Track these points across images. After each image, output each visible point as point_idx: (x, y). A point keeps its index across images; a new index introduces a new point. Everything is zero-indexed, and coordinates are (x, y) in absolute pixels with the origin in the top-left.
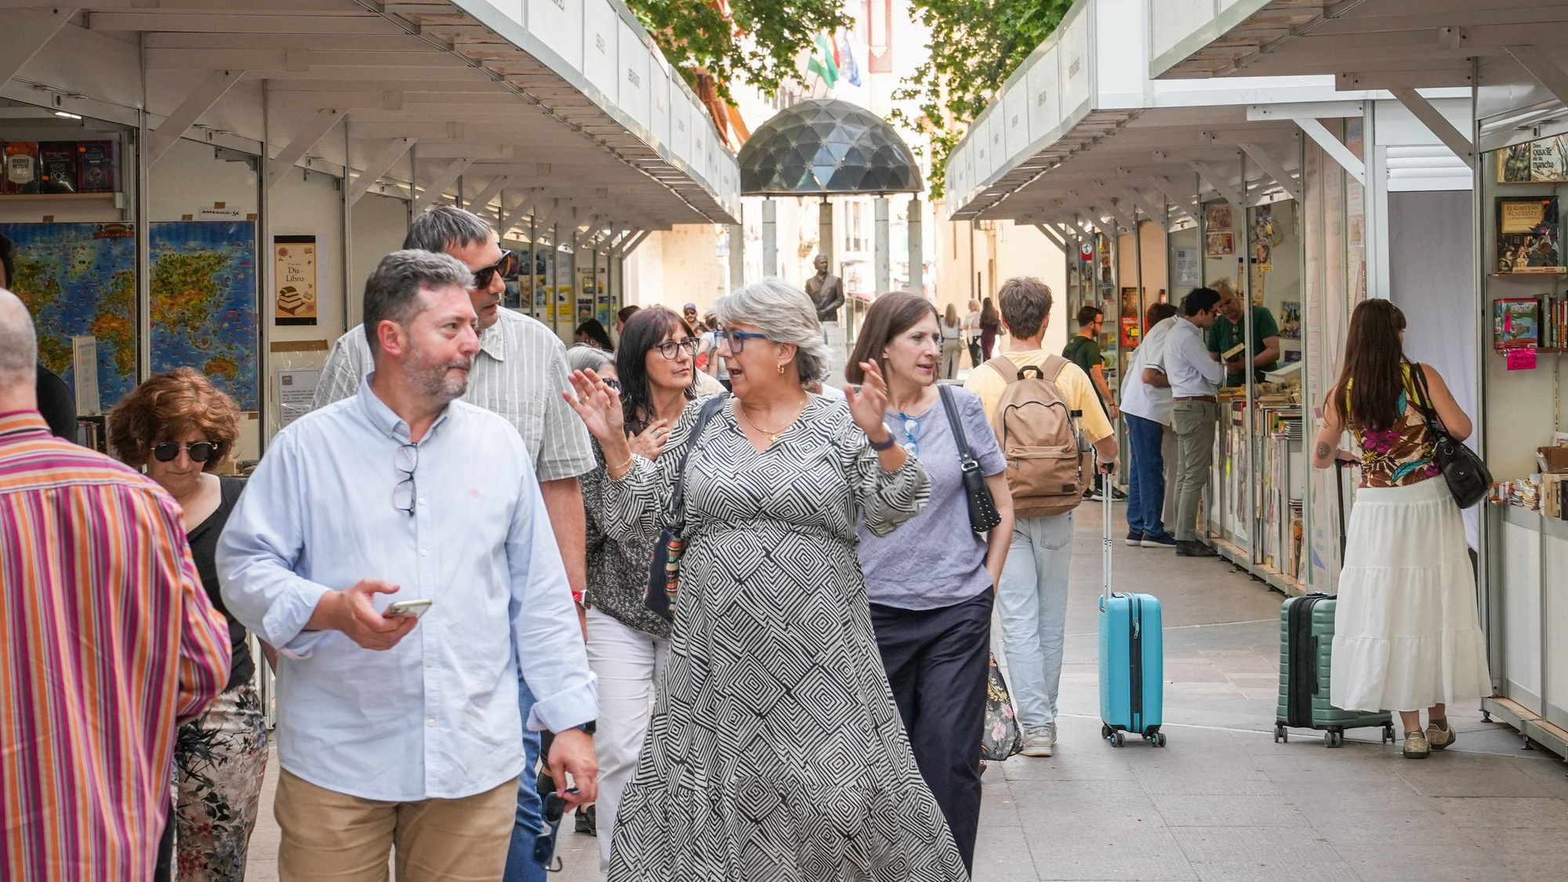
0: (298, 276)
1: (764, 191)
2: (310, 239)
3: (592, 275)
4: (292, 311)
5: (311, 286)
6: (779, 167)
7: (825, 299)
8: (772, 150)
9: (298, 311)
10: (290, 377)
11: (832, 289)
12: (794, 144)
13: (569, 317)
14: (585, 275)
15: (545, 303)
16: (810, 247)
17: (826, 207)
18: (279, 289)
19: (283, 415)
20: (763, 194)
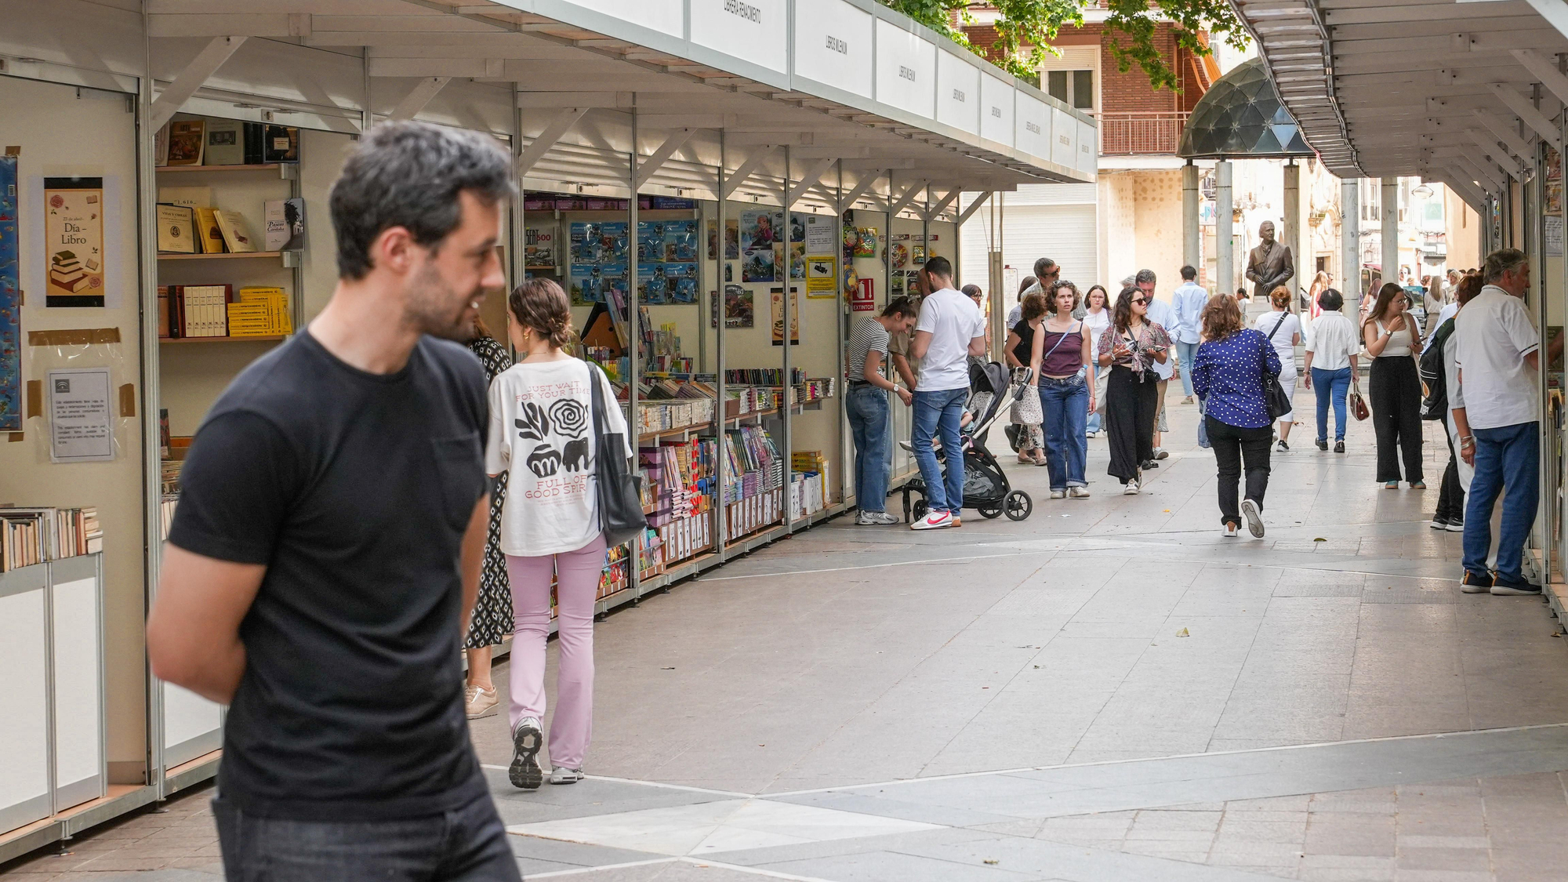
0: (80, 235)
1: (1219, 152)
2: (95, 183)
3: (922, 243)
4: (69, 286)
5: (95, 250)
6: (1236, 126)
7: (1271, 271)
8: (1228, 107)
9: (78, 287)
10: (67, 381)
11: (1278, 259)
12: (1252, 100)
13: (833, 293)
14: (915, 243)
15: (804, 276)
16: (1322, 215)
17: (1292, 171)
18: (52, 255)
19: (57, 435)
20: (1217, 157)
